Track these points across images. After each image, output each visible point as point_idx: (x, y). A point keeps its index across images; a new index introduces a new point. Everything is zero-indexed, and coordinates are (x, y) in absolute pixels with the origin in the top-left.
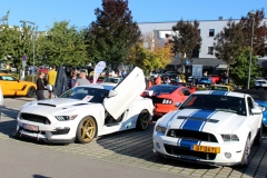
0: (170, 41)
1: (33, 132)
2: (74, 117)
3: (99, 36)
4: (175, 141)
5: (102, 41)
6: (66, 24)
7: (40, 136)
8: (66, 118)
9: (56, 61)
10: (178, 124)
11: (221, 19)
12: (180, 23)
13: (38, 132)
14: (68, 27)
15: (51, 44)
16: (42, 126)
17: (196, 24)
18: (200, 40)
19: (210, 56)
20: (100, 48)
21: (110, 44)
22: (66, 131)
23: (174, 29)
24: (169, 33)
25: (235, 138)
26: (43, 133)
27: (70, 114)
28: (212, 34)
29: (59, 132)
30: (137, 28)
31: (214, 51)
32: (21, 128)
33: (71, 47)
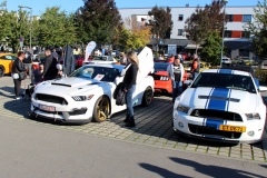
0: (146, 24)
1: (49, 112)
2: (91, 97)
3: (86, 19)
4: (200, 121)
5: (89, 24)
6: (58, 9)
7: (57, 116)
8: (83, 98)
9: (49, 42)
10: (202, 104)
11: (187, 6)
12: (155, 9)
13: (55, 113)
14: (59, 12)
15: (44, 26)
16: (59, 107)
17: (169, 10)
18: (172, 23)
19: (181, 37)
20: (88, 30)
21: (96, 26)
22: (84, 111)
23: (150, 14)
24: (145, 17)
25: (258, 116)
26: (60, 113)
27: (87, 94)
28: (181, 18)
29: (76, 112)
30: (117, 12)
31: (185, 33)
32: (36, 109)
33: (62, 29)
